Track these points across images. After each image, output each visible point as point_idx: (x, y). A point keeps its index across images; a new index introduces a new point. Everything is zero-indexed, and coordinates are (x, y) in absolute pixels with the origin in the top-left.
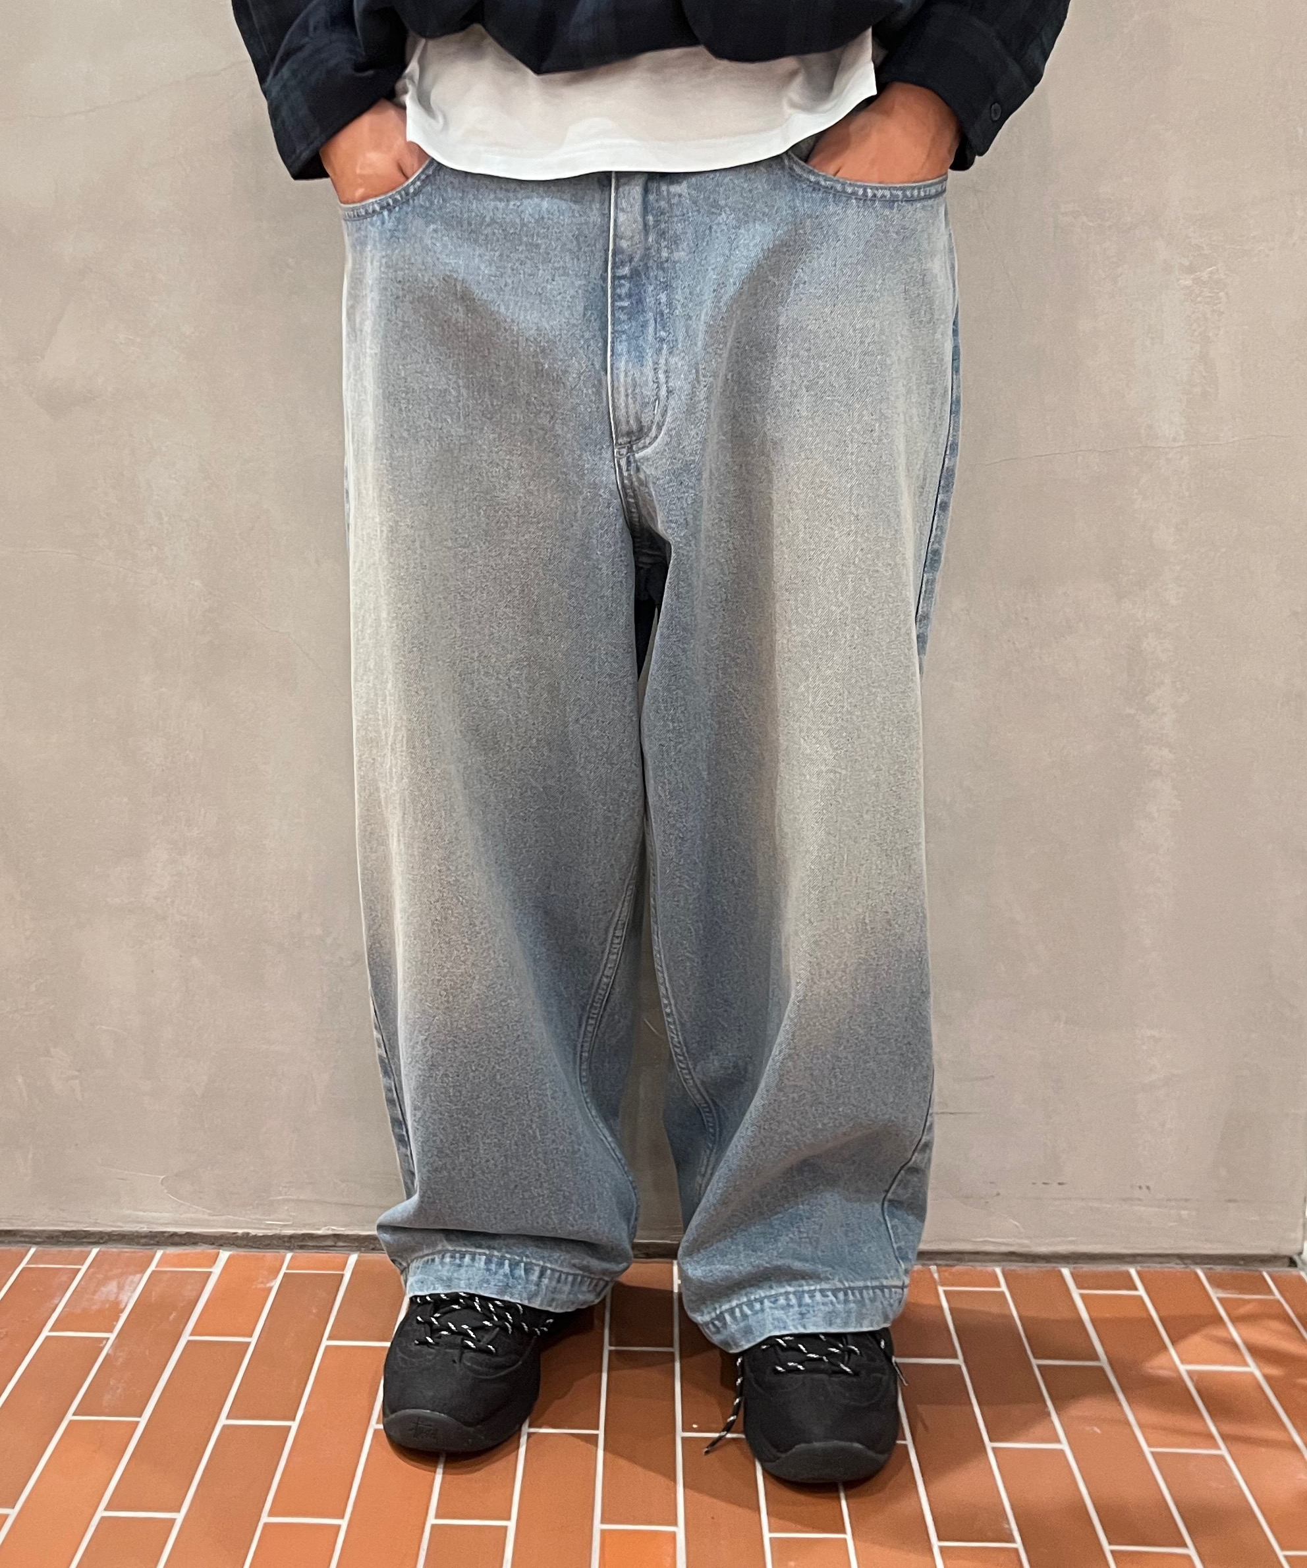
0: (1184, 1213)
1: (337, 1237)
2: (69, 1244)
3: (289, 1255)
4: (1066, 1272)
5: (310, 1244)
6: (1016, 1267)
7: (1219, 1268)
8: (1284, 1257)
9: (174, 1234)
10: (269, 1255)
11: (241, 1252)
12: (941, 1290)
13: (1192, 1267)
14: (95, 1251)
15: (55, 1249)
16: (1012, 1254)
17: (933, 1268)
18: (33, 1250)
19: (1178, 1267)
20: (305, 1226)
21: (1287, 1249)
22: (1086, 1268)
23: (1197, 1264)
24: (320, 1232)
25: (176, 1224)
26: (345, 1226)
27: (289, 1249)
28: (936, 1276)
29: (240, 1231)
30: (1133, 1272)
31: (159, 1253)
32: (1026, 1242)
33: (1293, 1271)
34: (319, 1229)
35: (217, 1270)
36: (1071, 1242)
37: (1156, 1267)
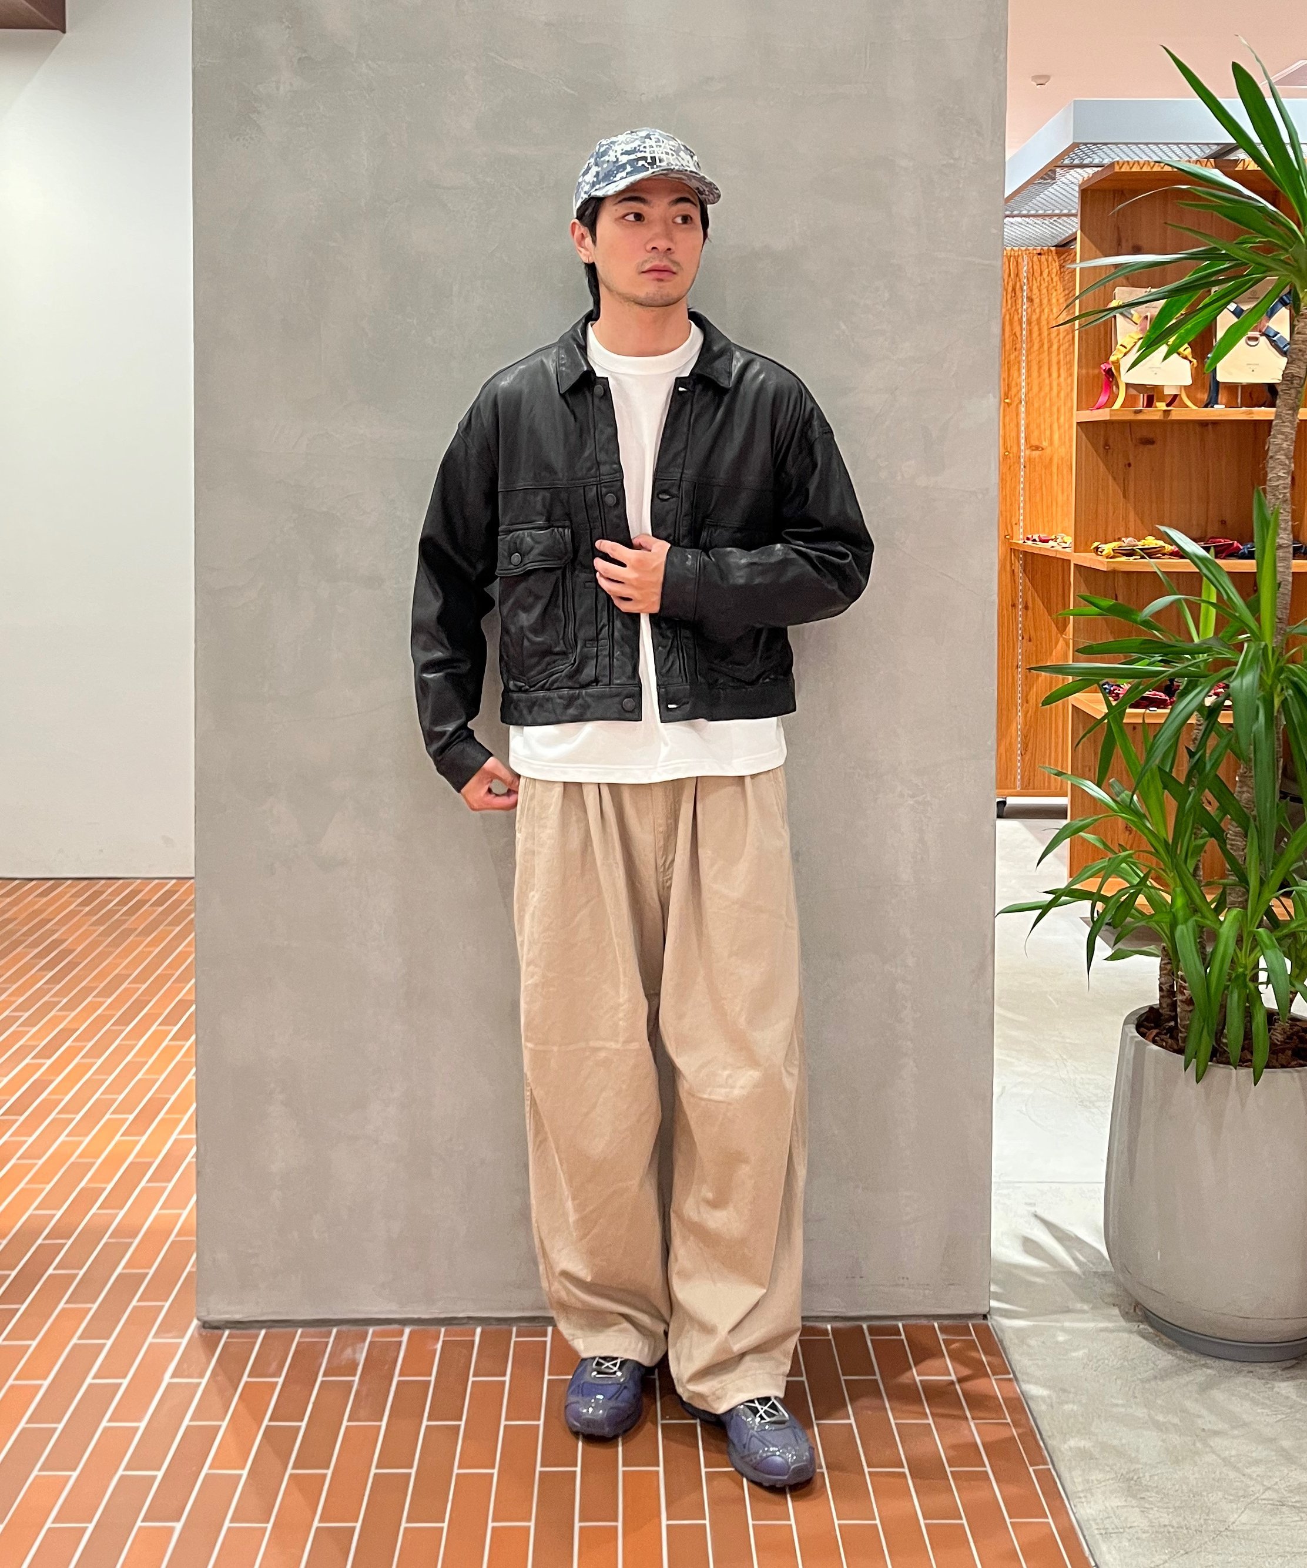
0: (927, 1292)
1: (469, 1318)
2: (319, 1326)
3: (444, 1330)
4: (865, 1326)
5: (455, 1322)
6: (840, 1324)
7: (946, 1322)
8: (979, 1314)
9: (379, 1319)
10: (432, 1330)
11: (416, 1327)
13: (932, 1322)
14: (335, 1331)
15: (311, 1330)
16: (836, 1317)
18: (300, 1331)
19: (924, 1322)
20: (453, 1312)
21: (983, 1310)
22: (877, 1324)
23: (935, 1320)
24: (461, 1315)
25: (379, 1312)
26: (473, 1312)
27: (444, 1325)
29: (416, 1316)
30: (900, 1325)
31: (371, 1330)
32: (844, 1310)
33: (985, 1322)
34: (460, 1313)
35: (405, 1339)
36: (868, 1310)
37: (913, 1322)
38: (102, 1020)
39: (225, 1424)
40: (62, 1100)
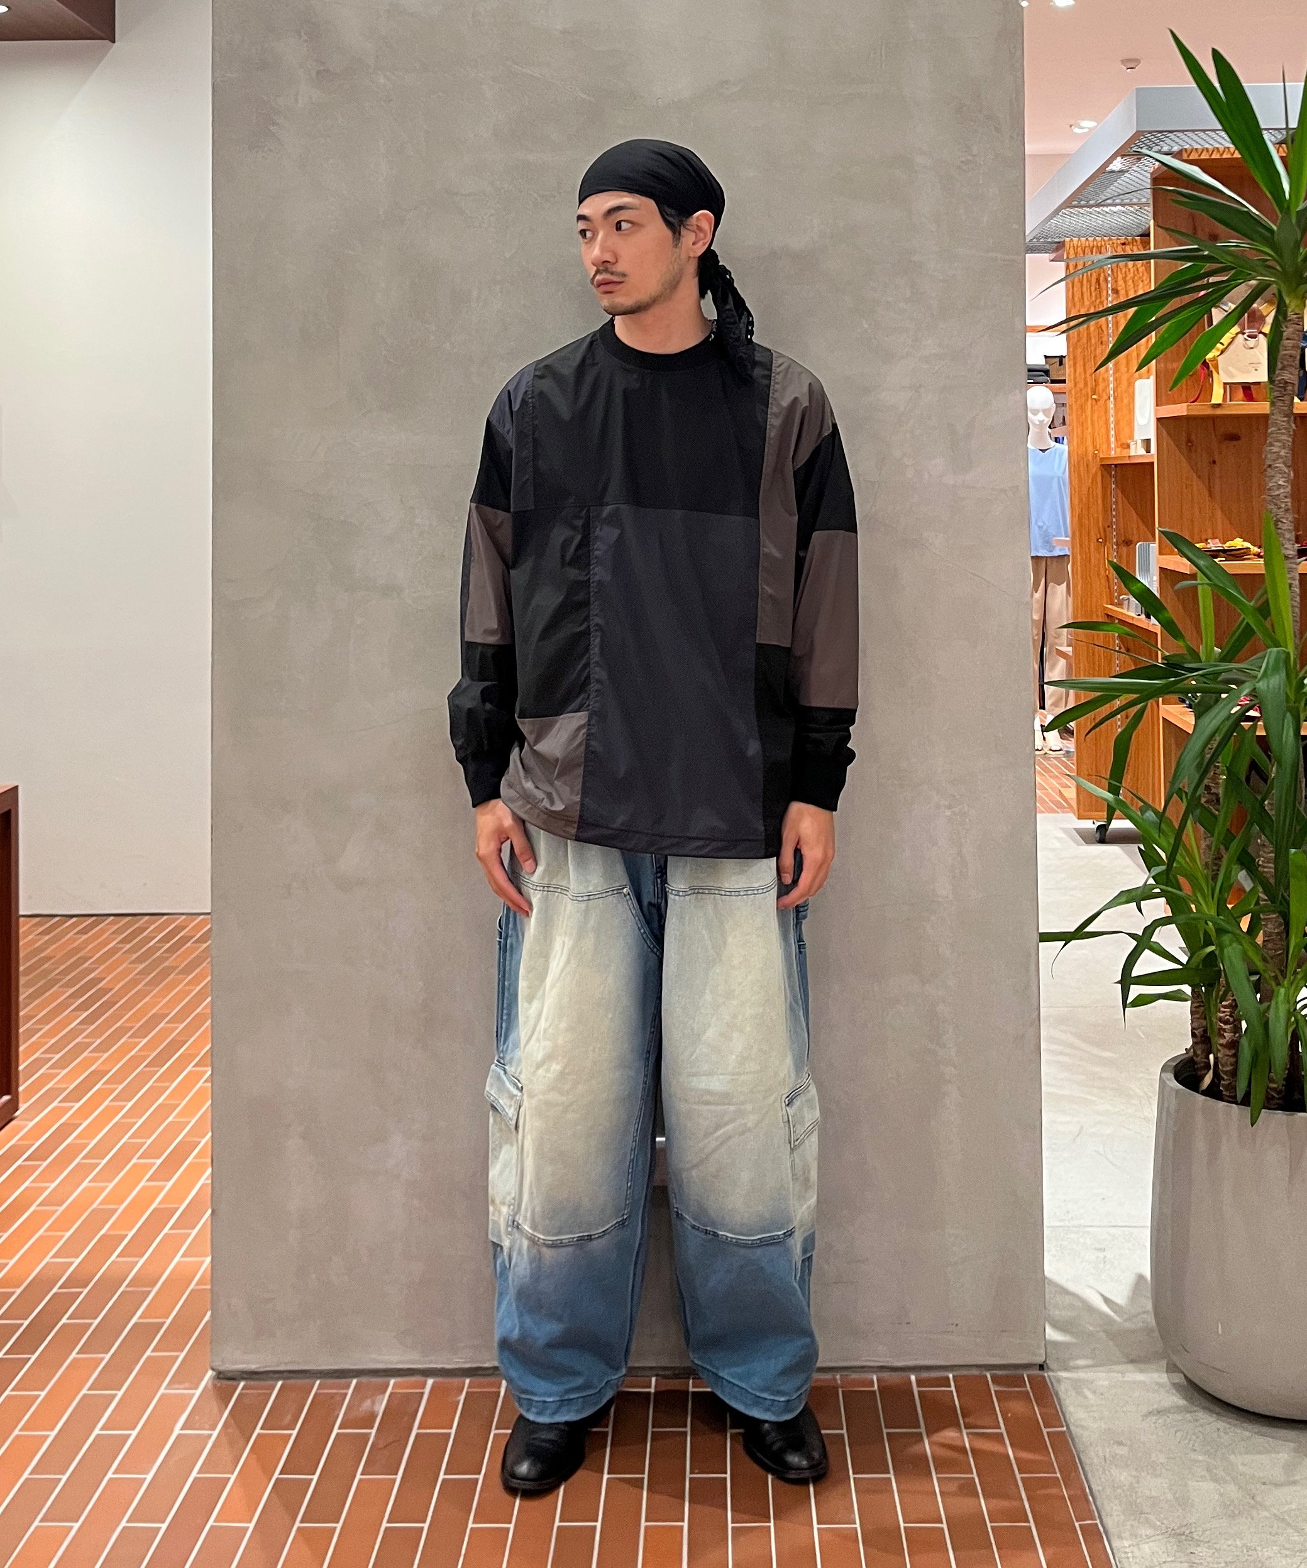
0: (978, 1340)
2: (337, 1377)
3: (467, 1381)
4: (913, 1378)
5: (480, 1372)
6: (885, 1375)
7: (999, 1373)
8: (1035, 1365)
9: (400, 1370)
10: (455, 1381)
11: (440, 1379)
12: (840, 1390)
13: (984, 1373)
14: (354, 1381)
15: (330, 1381)
16: (881, 1367)
17: (838, 1377)
18: (318, 1382)
19: (975, 1372)
20: (477, 1362)
21: (1040, 1360)
22: (925, 1375)
23: (988, 1370)
24: (486, 1365)
25: (401, 1362)
27: (468, 1376)
28: (839, 1382)
29: (439, 1366)
30: (951, 1376)
31: (392, 1382)
32: (891, 1360)
33: (1041, 1373)
34: (485, 1363)
35: (427, 1390)
36: (916, 1359)
37: (963, 1372)
38: (135, 1061)
39: (233, 1477)
40: (89, 1144)
